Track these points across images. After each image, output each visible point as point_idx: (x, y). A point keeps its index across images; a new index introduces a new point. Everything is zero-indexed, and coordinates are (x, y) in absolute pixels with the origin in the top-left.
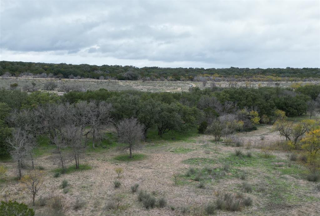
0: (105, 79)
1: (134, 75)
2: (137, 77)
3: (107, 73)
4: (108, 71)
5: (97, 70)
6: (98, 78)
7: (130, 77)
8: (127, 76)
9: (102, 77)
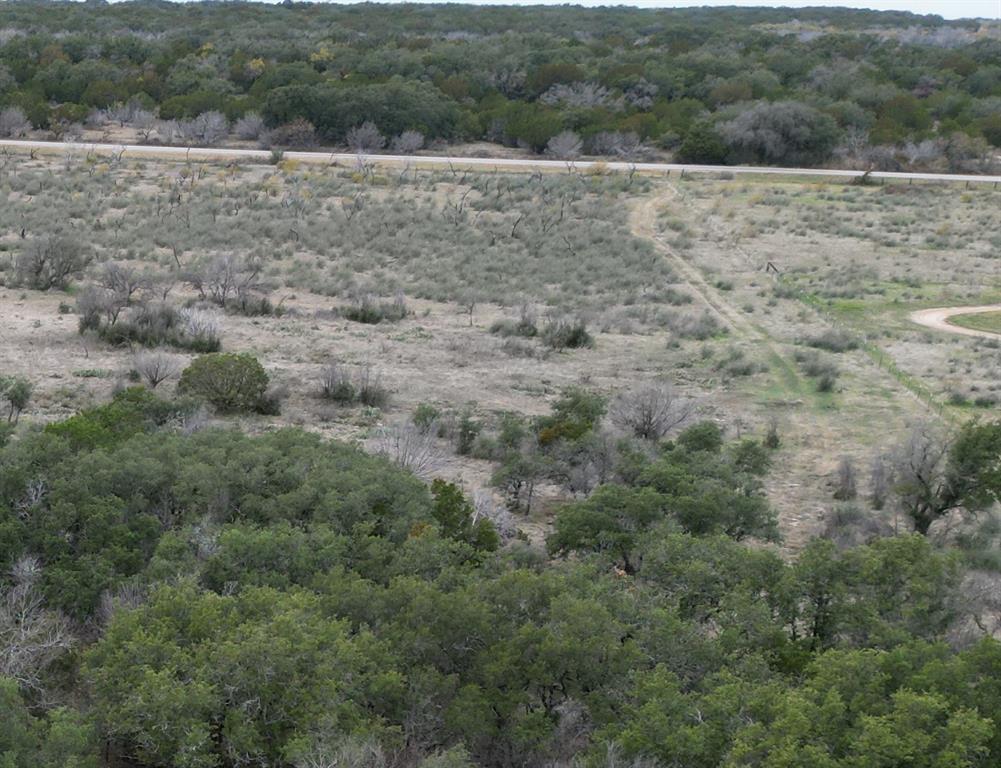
0: (588, 151)
1: (810, 125)
2: (824, 140)
3: (638, 102)
4: (653, 88)
5: (568, 82)
6: (539, 149)
7: (770, 138)
8: (751, 134)
9: (570, 140)
